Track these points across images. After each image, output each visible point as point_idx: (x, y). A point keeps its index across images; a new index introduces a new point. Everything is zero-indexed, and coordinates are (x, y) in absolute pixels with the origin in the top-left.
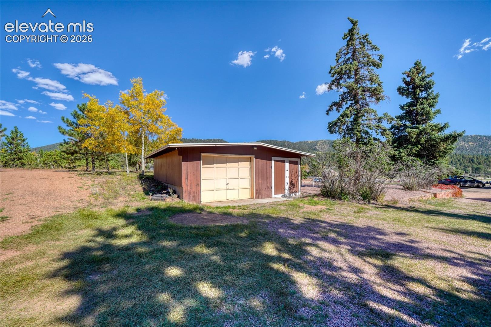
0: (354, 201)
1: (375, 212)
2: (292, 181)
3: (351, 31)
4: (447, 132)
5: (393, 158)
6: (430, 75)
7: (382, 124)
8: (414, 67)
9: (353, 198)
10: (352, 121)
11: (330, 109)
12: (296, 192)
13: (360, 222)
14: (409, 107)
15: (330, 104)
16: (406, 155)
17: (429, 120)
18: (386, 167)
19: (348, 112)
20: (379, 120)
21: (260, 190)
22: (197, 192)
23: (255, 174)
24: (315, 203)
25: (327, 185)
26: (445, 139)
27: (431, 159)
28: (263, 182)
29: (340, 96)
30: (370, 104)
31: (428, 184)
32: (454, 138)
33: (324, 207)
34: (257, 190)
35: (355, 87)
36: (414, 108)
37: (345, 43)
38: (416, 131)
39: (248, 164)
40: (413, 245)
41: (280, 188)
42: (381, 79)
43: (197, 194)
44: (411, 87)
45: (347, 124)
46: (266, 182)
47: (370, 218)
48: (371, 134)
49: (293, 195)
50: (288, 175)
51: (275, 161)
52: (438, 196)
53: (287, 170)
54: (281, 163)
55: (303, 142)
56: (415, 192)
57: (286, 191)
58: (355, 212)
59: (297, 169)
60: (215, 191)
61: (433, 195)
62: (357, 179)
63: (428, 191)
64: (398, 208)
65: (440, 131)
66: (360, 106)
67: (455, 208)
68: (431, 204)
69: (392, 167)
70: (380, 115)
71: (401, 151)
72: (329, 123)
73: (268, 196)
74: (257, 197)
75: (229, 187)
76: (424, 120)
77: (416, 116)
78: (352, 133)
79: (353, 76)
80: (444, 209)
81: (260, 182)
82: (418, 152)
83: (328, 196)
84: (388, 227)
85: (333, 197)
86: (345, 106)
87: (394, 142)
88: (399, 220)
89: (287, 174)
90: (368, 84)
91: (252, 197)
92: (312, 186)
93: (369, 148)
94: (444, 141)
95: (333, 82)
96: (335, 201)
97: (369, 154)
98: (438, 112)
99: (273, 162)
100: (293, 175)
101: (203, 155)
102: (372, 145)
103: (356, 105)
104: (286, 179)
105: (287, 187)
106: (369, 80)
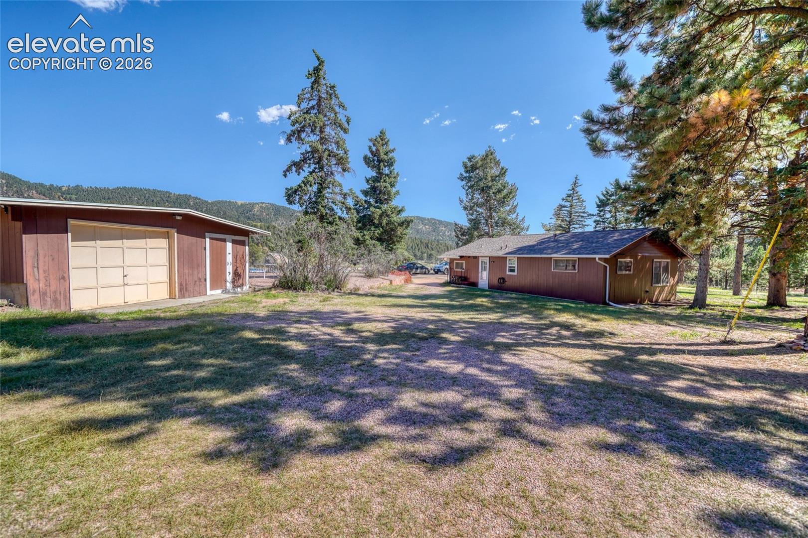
0: (318, 291)
1: (340, 300)
2: (236, 270)
3: (317, 70)
4: (403, 215)
5: (358, 242)
6: (393, 151)
7: (348, 201)
8: (380, 136)
9: (317, 288)
10: (315, 192)
11: (289, 169)
12: (243, 286)
13: (327, 308)
14: (374, 182)
15: (289, 163)
16: (369, 238)
17: (390, 200)
18: (350, 251)
19: (311, 179)
20: (345, 196)
21: (186, 284)
22: (62, 293)
23: (178, 259)
24: (274, 296)
25: (288, 274)
26: (401, 224)
27: (390, 244)
28: (191, 272)
29: (302, 154)
30: (336, 174)
31: (387, 271)
32: (406, 223)
33: (287, 300)
34: (181, 285)
35: (320, 150)
36: (378, 184)
37: (308, 83)
38: (379, 212)
39: (163, 243)
40: (367, 317)
41: (218, 281)
42: (348, 146)
43: (62, 296)
44: (376, 158)
45: (310, 195)
46: (195, 273)
47: (336, 305)
48: (336, 211)
49: (239, 289)
50: (231, 261)
51: (211, 239)
52: (393, 283)
53: (229, 254)
54: (219, 242)
55: (226, 202)
56: (375, 279)
57: (228, 284)
58: (320, 301)
59: (244, 252)
60: (99, 288)
61: (389, 283)
62: (320, 265)
63: (386, 278)
64: (359, 295)
65: (398, 214)
66: (326, 174)
67: (402, 292)
68: (386, 290)
69: (355, 252)
70: (345, 190)
71: (365, 233)
72: (286, 189)
73: (200, 293)
74: (182, 296)
75: (127, 280)
76: (386, 199)
77: (379, 194)
78: (316, 207)
79: (319, 133)
80: (394, 293)
81: (186, 271)
82: (380, 235)
83: (289, 288)
84: (349, 309)
85: (295, 289)
86: (307, 169)
87: (359, 222)
88: (359, 304)
89: (229, 259)
90: (333, 147)
91: (172, 296)
92: (263, 277)
93: (333, 229)
94: (401, 226)
95: (293, 133)
96: (298, 293)
97: (334, 236)
98: (397, 193)
99: (208, 240)
100: (238, 261)
101: (71, 222)
102: (336, 224)
103: (320, 171)
104: (227, 267)
105: (229, 278)
106: (335, 144)
